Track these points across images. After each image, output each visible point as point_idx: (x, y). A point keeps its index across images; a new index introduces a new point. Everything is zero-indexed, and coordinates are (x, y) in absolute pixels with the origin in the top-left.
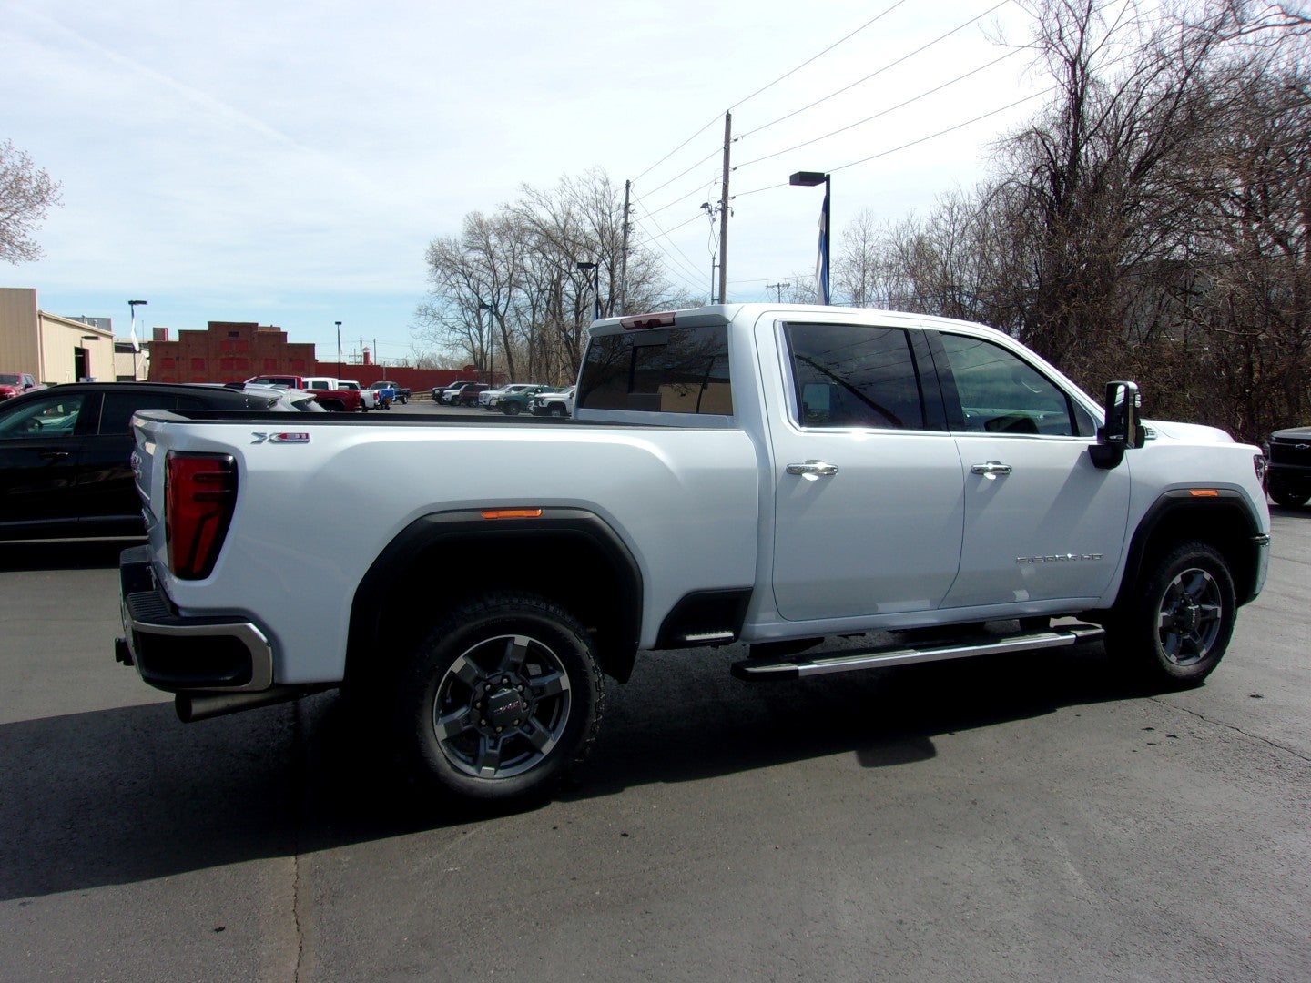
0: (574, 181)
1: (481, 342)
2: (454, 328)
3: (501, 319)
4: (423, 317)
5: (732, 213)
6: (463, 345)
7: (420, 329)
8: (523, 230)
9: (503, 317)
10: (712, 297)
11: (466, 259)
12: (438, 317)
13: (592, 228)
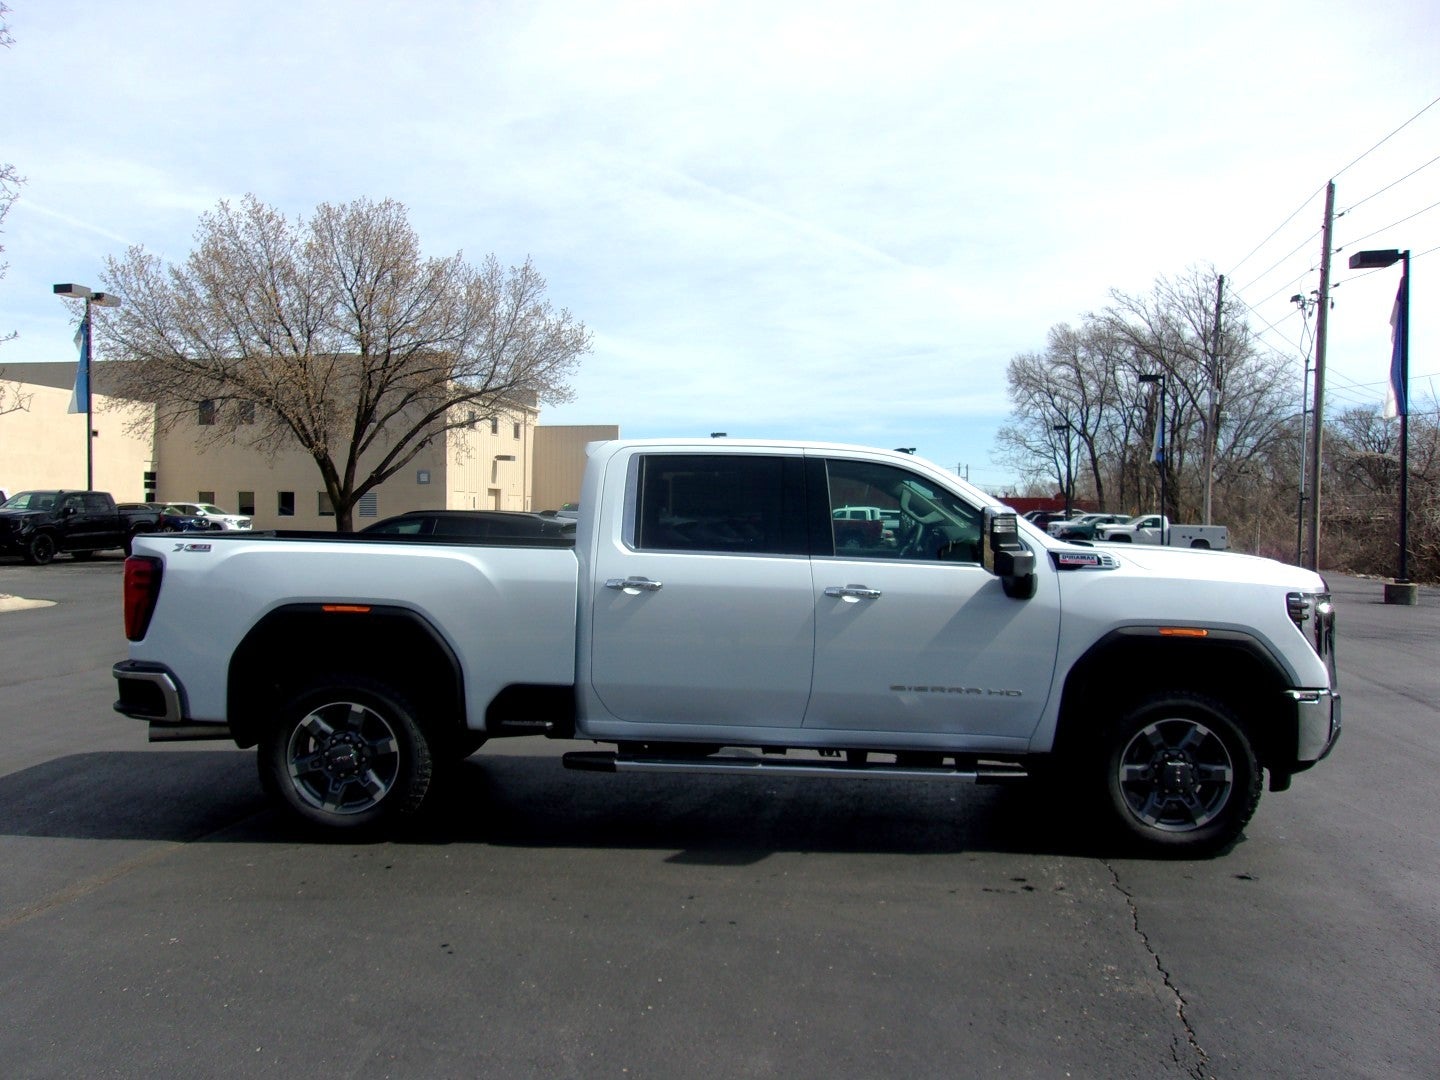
0: (1172, 280)
1: (1069, 467)
2: (1038, 452)
3: (1090, 442)
4: (1005, 441)
5: (1333, 304)
6: (1048, 470)
7: (1001, 454)
8: (1116, 341)
9: (1092, 439)
10: (1305, 408)
11: (1050, 376)
12: (1020, 441)
13: (1193, 334)
